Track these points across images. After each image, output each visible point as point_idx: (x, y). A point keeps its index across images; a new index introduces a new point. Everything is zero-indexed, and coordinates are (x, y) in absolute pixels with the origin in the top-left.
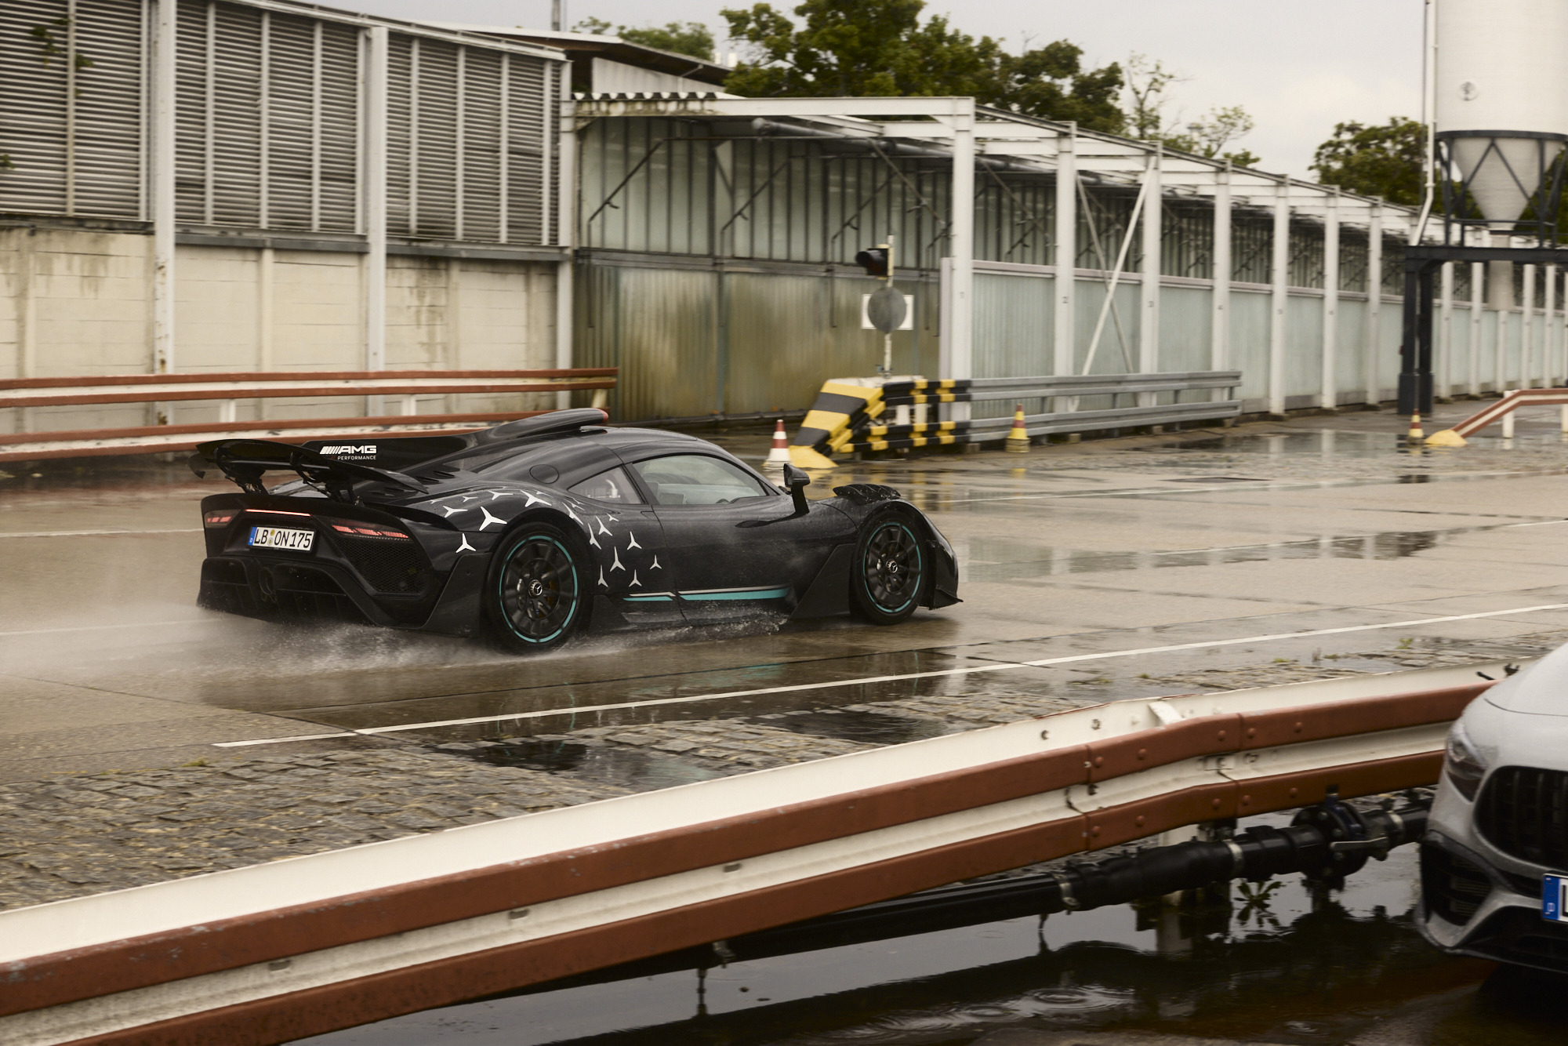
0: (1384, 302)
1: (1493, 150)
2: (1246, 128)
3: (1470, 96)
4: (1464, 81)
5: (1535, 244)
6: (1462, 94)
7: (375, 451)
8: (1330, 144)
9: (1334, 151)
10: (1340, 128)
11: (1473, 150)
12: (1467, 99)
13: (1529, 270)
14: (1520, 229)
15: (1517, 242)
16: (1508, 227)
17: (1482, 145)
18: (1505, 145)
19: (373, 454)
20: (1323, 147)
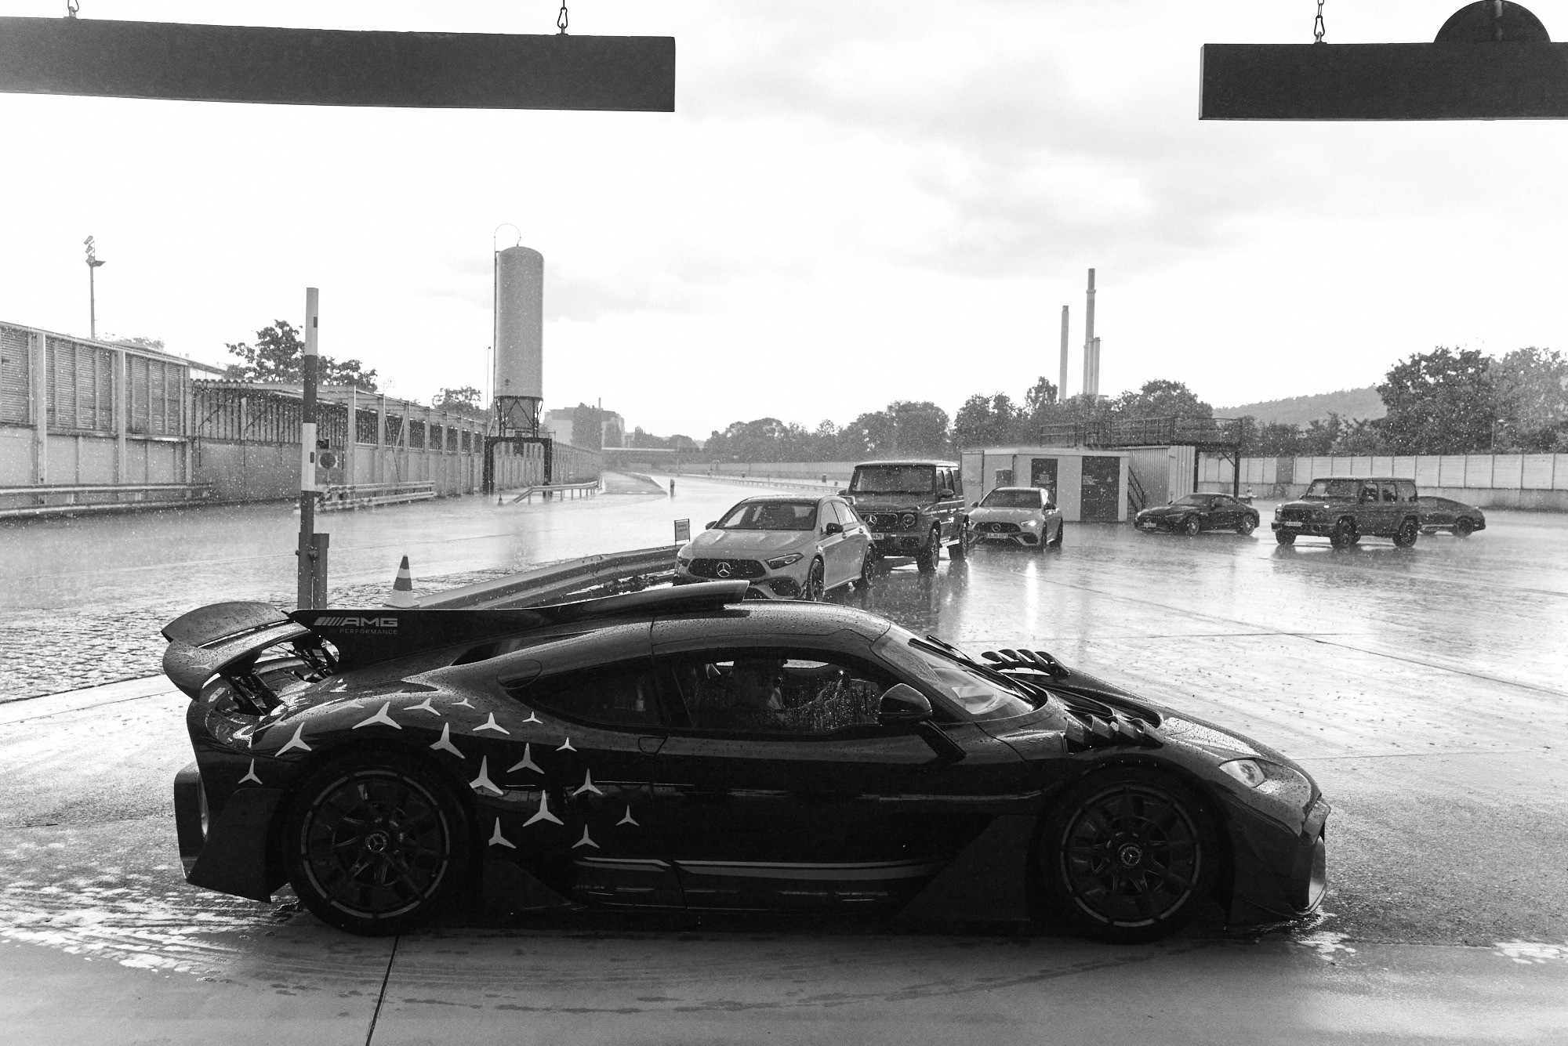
1: (517, 404)
4: (506, 379)
5: (531, 436)
7: (396, 625)
11: (510, 402)
14: (527, 430)
15: (524, 435)
16: (522, 430)
18: (521, 402)
19: (395, 628)
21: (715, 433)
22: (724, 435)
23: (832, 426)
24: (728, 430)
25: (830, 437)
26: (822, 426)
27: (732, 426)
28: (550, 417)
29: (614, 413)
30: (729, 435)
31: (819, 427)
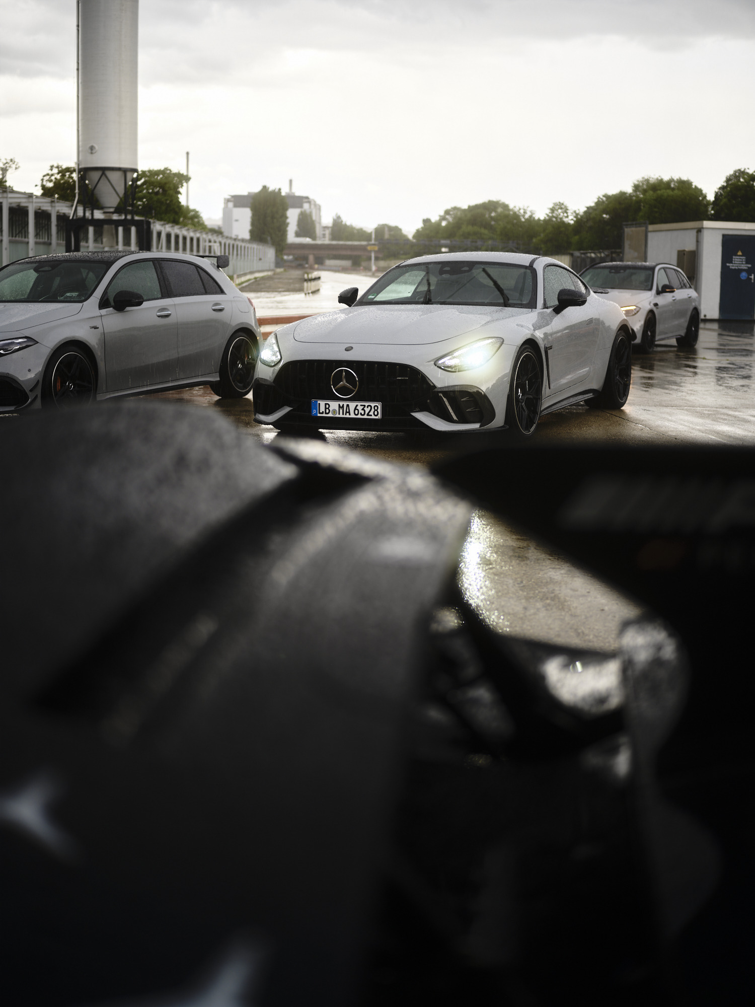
0: (58, 244)
1: (103, 177)
2: (16, 168)
3: (94, 151)
4: (90, 145)
5: (123, 217)
6: (90, 151)
8: (48, 175)
9: (50, 178)
10: (52, 167)
11: (96, 175)
12: (92, 153)
13: (120, 229)
14: (118, 210)
15: (115, 217)
16: (112, 210)
17: (99, 173)
18: (109, 174)
20: (44, 176)
21: (426, 221)
22: (438, 224)
23: (566, 211)
24: (443, 218)
25: (562, 225)
26: (553, 210)
27: (447, 212)
28: (231, 205)
29: (307, 198)
30: (444, 224)
31: (548, 211)
